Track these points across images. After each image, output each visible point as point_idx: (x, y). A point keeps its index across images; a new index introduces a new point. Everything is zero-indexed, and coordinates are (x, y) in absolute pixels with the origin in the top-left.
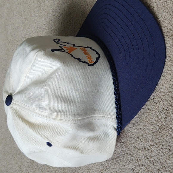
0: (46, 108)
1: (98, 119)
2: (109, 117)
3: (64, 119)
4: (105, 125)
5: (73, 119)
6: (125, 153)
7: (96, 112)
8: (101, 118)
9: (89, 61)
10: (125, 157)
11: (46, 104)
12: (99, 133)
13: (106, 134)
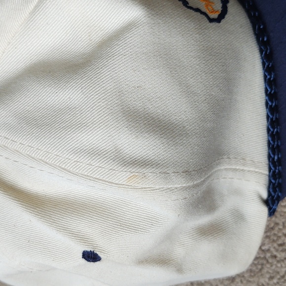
0: (94, 153)
1: (223, 176)
2: (251, 169)
3: (157, 187)
4: (237, 192)
5: (184, 185)
6: (268, 255)
7: (223, 158)
8: (230, 174)
9: (207, 6)
10: (268, 266)
11: (95, 138)
12: (221, 213)
13: (239, 216)
